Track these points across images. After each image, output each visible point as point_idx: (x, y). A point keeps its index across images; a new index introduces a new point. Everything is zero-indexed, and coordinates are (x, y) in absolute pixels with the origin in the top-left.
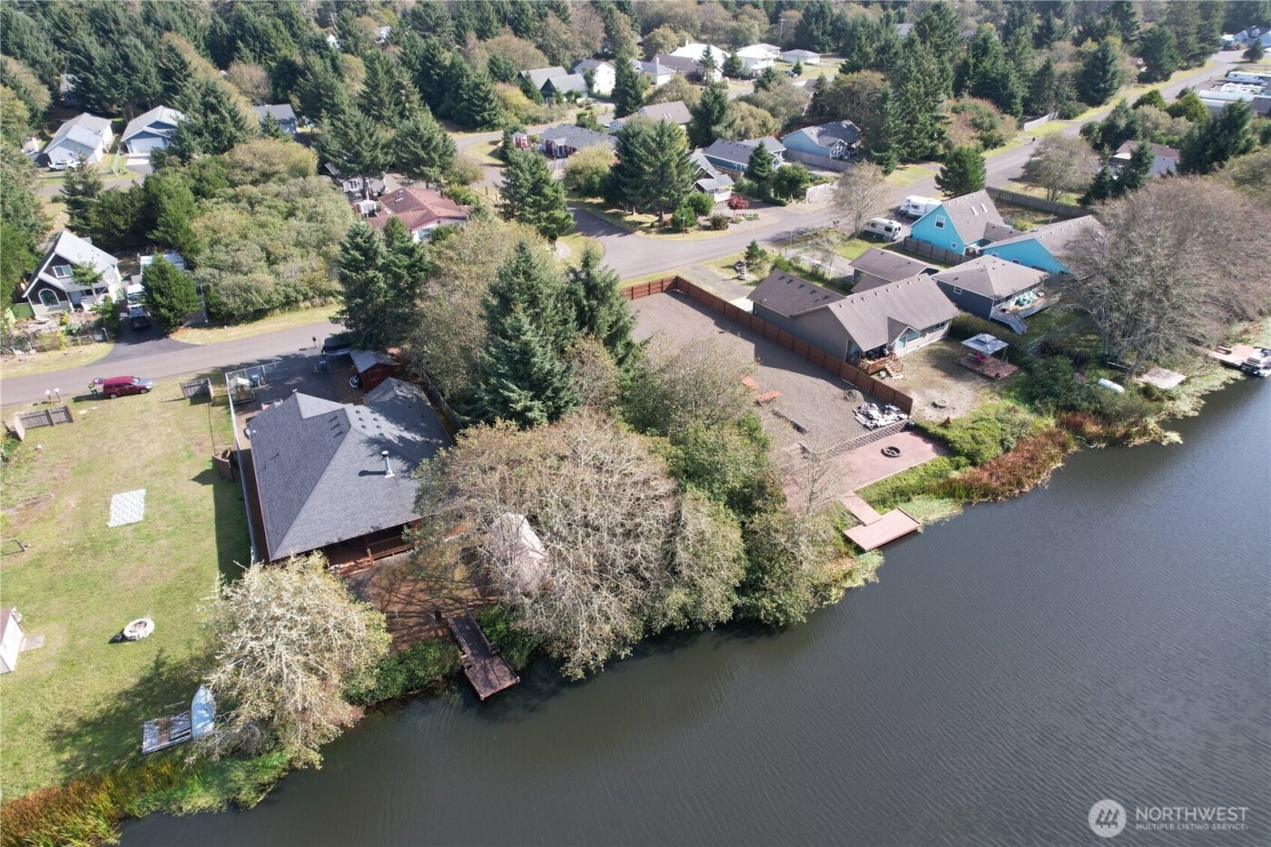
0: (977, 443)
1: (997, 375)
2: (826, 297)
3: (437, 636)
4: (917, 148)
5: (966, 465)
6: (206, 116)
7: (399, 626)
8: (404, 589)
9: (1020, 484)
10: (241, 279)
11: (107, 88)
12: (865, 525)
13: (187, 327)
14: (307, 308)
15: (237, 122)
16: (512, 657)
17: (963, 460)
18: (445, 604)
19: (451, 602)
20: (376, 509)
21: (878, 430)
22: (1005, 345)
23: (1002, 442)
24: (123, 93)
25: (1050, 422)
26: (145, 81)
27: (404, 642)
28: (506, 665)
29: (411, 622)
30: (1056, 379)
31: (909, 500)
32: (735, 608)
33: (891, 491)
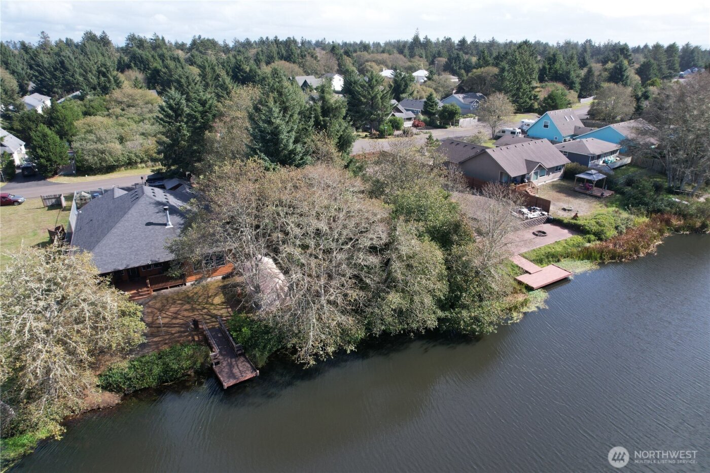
0: (600, 226)
1: (602, 195)
3: (194, 340)
4: (523, 103)
5: (594, 241)
6: (99, 78)
7: (163, 333)
8: (173, 309)
9: (637, 251)
10: (100, 146)
11: (50, 80)
12: (530, 273)
13: (60, 175)
14: (143, 168)
15: (118, 84)
16: (255, 356)
17: (592, 237)
18: (205, 319)
19: (209, 317)
20: (155, 248)
21: (528, 220)
22: (605, 176)
23: (616, 228)
24: (59, 82)
25: (645, 220)
26: (73, 76)
27: (166, 344)
28: (249, 362)
29: (173, 330)
30: (644, 194)
31: (559, 261)
32: (439, 319)
33: (545, 255)
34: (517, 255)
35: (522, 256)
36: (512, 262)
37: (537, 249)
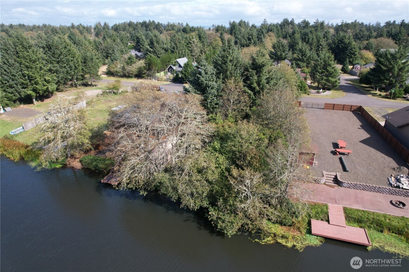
12: (329, 223)
21: (398, 189)
31: (381, 231)
33: (372, 220)
34: (341, 207)
35: (345, 209)
36: (327, 208)
37: (370, 212)
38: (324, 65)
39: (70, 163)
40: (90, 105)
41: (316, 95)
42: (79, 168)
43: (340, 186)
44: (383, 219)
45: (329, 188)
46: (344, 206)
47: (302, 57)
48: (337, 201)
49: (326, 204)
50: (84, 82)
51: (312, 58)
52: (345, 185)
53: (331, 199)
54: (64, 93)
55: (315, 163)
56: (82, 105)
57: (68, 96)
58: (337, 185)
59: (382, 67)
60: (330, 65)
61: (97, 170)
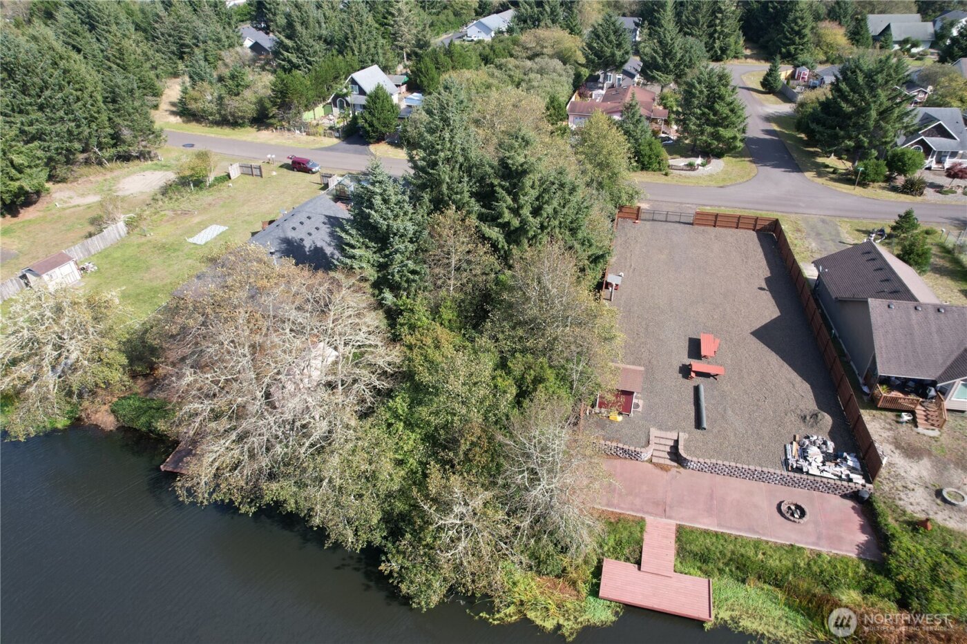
2: (895, 292)
12: (639, 569)
21: (798, 475)
31: (742, 580)
33: (729, 555)
34: (673, 523)
35: (680, 530)
36: (642, 531)
37: (730, 535)
38: (708, 96)
39: (88, 416)
40: (137, 227)
41: (685, 177)
42: (112, 428)
43: (683, 466)
44: (751, 553)
45: (658, 471)
46: (679, 523)
47: (664, 60)
48: (667, 509)
49: (642, 518)
50: (119, 152)
51: (687, 62)
52: (692, 465)
53: (657, 504)
54: (69, 185)
55: (637, 406)
56: (116, 231)
57: (83, 195)
58: (676, 464)
59: (843, 105)
60: (721, 98)
61: (152, 432)
